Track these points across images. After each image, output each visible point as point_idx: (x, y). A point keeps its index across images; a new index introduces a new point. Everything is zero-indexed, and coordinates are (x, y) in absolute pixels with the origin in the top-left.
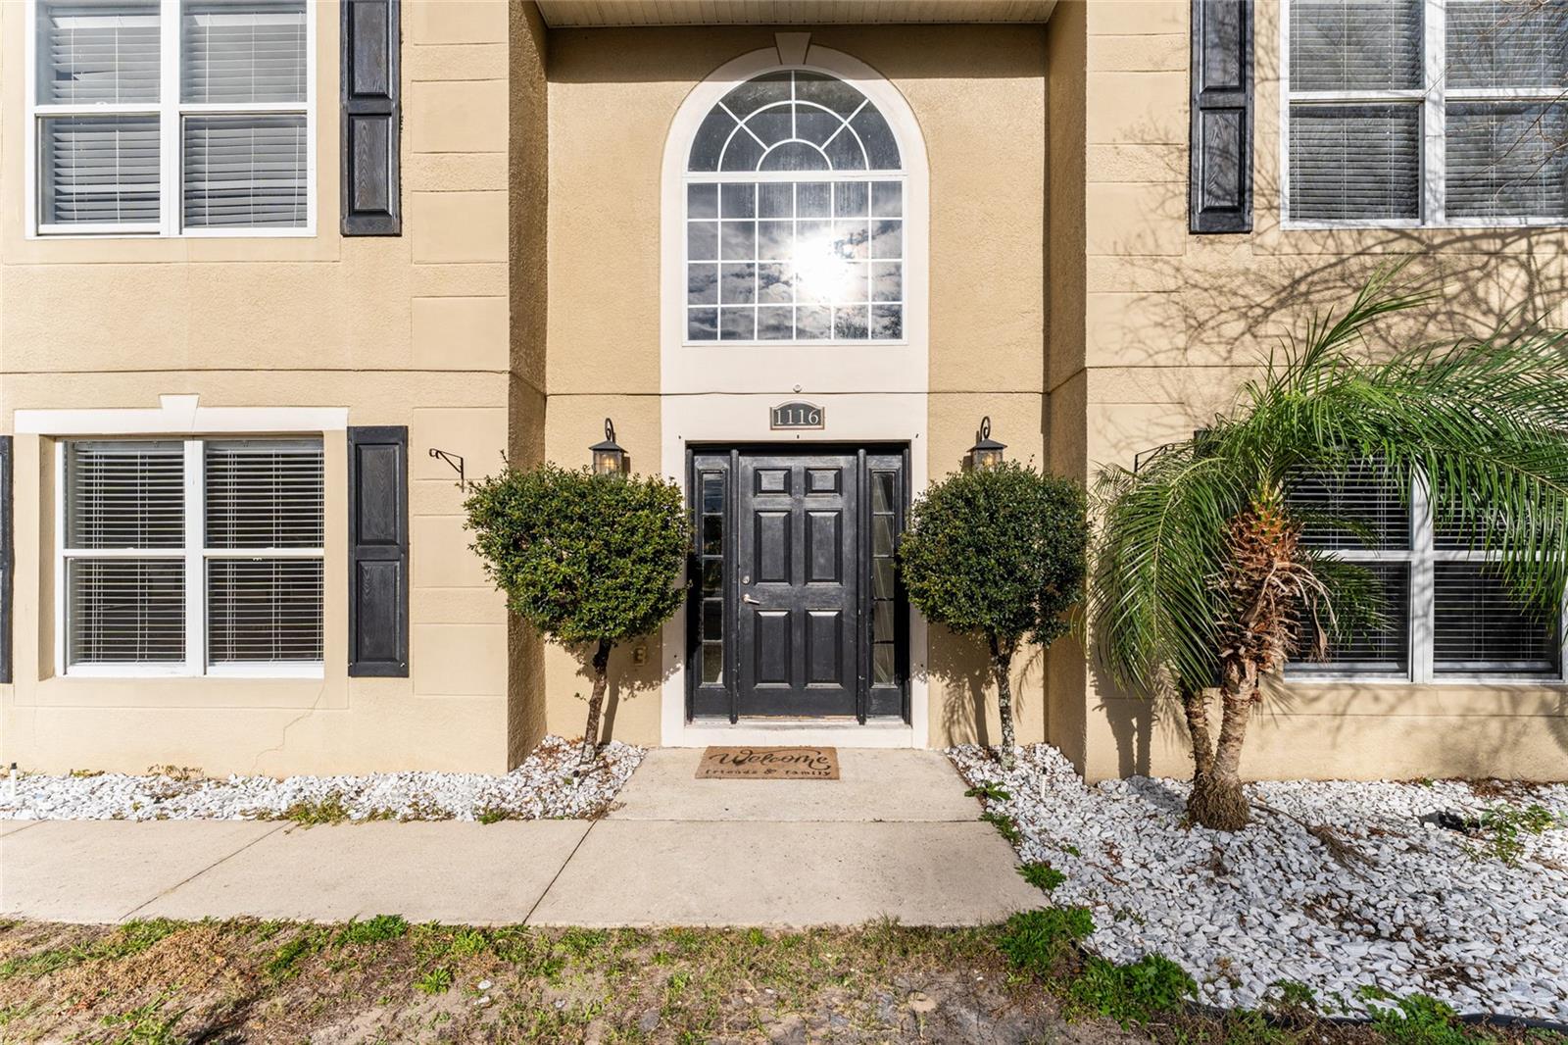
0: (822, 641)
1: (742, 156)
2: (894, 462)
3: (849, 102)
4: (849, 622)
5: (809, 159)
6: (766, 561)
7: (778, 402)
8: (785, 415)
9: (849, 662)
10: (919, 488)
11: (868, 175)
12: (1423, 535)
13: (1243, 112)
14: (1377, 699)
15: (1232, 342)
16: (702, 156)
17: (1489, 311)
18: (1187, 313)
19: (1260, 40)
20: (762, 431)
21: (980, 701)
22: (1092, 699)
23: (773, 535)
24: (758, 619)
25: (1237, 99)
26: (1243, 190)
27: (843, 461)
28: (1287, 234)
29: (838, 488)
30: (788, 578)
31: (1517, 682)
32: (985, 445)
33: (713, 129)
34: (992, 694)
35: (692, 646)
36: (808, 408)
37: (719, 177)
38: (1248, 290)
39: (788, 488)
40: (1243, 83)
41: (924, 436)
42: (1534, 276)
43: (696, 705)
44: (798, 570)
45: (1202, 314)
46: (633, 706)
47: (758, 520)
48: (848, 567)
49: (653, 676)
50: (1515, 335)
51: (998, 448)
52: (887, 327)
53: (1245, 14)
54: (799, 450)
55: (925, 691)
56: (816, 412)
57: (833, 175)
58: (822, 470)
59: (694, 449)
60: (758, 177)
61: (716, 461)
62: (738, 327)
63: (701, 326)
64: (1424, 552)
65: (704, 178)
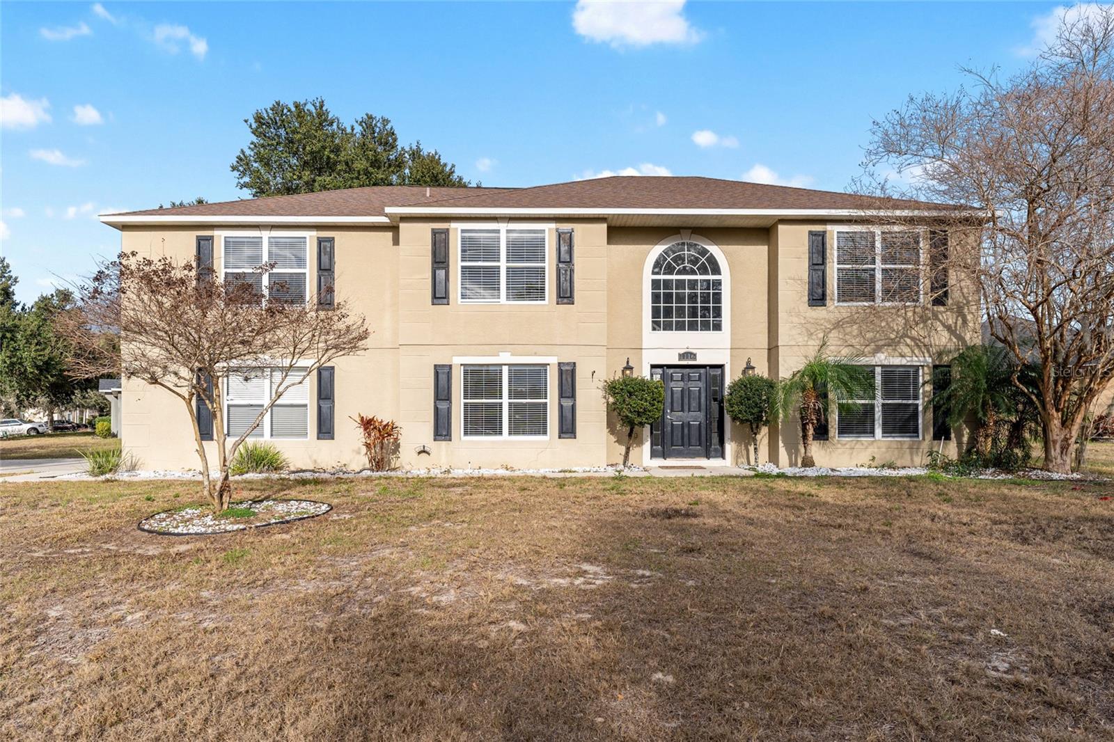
0: (694, 433)
1: (670, 270)
2: (719, 371)
3: (704, 252)
4: (703, 426)
5: (693, 272)
6: (675, 405)
7: (682, 351)
8: (683, 356)
9: (703, 439)
10: (728, 382)
11: (711, 277)
12: (879, 396)
13: (824, 272)
14: (862, 444)
15: (820, 340)
16: (656, 270)
17: (894, 330)
19: (828, 251)
20: (676, 362)
23: (677, 396)
24: (672, 424)
25: (822, 267)
26: (824, 295)
27: (702, 371)
28: (836, 307)
29: (700, 379)
30: (682, 410)
31: (905, 439)
32: (749, 367)
33: (661, 260)
34: (752, 448)
35: (651, 434)
36: (691, 353)
37: (662, 277)
38: (826, 324)
39: (682, 380)
40: (823, 263)
41: (729, 362)
43: (654, 454)
44: (686, 408)
45: (812, 330)
46: (634, 452)
47: (672, 390)
48: (703, 406)
49: (640, 443)
50: (902, 337)
51: (753, 368)
52: (718, 327)
53: (823, 244)
54: (687, 367)
55: (730, 447)
56: (695, 355)
57: (699, 277)
58: (695, 374)
59: (653, 367)
60: (674, 277)
61: (660, 371)
62: (668, 327)
63: (656, 326)
64: (879, 400)
65: (656, 277)
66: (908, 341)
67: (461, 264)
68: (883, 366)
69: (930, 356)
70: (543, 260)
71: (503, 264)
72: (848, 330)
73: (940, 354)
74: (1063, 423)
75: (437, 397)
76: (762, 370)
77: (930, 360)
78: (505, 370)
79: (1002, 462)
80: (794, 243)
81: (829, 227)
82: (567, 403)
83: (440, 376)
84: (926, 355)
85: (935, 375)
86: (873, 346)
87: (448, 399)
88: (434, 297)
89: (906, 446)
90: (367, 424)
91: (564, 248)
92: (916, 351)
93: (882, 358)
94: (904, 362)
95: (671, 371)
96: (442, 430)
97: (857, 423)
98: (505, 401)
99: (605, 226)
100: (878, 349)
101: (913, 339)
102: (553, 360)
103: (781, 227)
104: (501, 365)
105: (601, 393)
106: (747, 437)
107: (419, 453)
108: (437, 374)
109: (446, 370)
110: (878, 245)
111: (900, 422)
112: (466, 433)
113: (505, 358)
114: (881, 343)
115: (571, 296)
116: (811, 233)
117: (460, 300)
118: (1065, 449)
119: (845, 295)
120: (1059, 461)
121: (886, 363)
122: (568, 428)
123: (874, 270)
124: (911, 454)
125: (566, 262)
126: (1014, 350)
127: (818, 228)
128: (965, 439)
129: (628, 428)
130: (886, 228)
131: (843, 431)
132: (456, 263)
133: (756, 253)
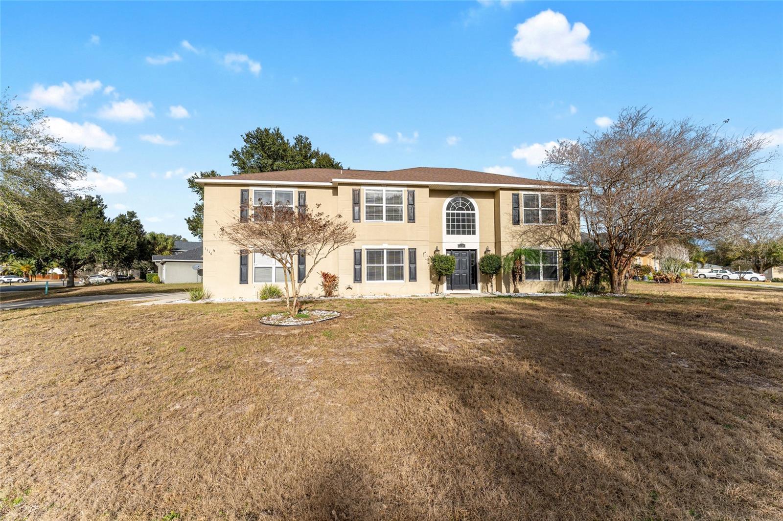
0: (464, 278)
1: (453, 208)
2: (474, 252)
3: (468, 201)
4: (468, 276)
5: (463, 209)
6: (456, 266)
7: (459, 244)
8: (459, 246)
9: (468, 281)
10: (479, 256)
11: (471, 212)
12: (541, 263)
13: (518, 210)
14: (536, 283)
15: (518, 239)
16: (448, 209)
17: (547, 235)
18: (512, 235)
19: (520, 202)
20: (457, 248)
21: (487, 286)
22: (503, 283)
23: (457, 263)
24: (455, 275)
26: (519, 220)
27: (468, 252)
28: (524, 225)
29: (466, 256)
30: (459, 269)
31: (552, 281)
32: (488, 250)
33: (450, 204)
34: (489, 285)
36: (463, 244)
37: (450, 211)
38: (520, 232)
39: (459, 256)
40: (518, 207)
41: (479, 248)
42: (552, 231)
43: (448, 289)
44: (461, 268)
45: (514, 235)
46: (441, 287)
48: (468, 268)
49: (442, 283)
50: (550, 238)
51: (489, 251)
52: (474, 233)
53: (518, 199)
54: (461, 251)
55: (480, 285)
56: (465, 245)
57: (466, 212)
58: (464, 253)
59: (447, 250)
60: (456, 212)
61: (450, 252)
62: (453, 233)
63: (448, 233)
64: (541, 265)
65: (448, 212)
66: (552, 240)
67: (365, 204)
68: (542, 250)
70: (402, 203)
71: (384, 205)
72: (528, 235)
73: (565, 245)
74: (619, 274)
75: (355, 264)
76: (493, 252)
77: (561, 248)
78: (385, 251)
79: (593, 290)
80: (506, 198)
81: (520, 192)
82: (413, 266)
83: (357, 254)
84: (560, 246)
85: (563, 255)
86: (538, 242)
87: (360, 264)
88: (354, 219)
89: (553, 284)
90: (325, 276)
91: (411, 199)
92: (556, 244)
93: (542, 247)
94: (551, 249)
95: (454, 252)
96: (357, 278)
97: (533, 274)
98: (385, 265)
99: (428, 189)
100: (541, 243)
101: (554, 239)
102: (406, 247)
103: (501, 192)
104: (383, 249)
105: (427, 262)
106: (487, 281)
107: (347, 288)
108: (355, 253)
109: (359, 251)
110: (540, 201)
111: (551, 274)
112: (367, 280)
113: (385, 246)
114: (541, 241)
115: (414, 219)
116: (513, 194)
117: (365, 220)
118: (619, 284)
119: (527, 221)
120: (617, 289)
121: (544, 249)
122: (413, 277)
123: (538, 210)
124: (555, 287)
125: (412, 205)
126: (598, 244)
127: (516, 192)
128: (576, 281)
129: (438, 277)
130: (543, 193)
131: (527, 278)
132: (364, 204)
133: (489, 203)
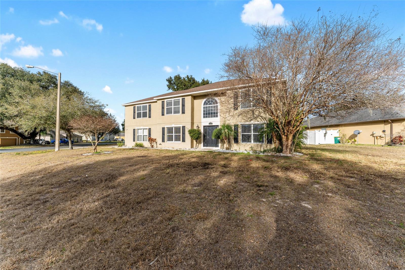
1: (207, 104)
2: (218, 127)
3: (214, 99)
4: (215, 140)
5: (211, 104)
6: (209, 135)
8: (210, 123)
9: (215, 143)
11: (216, 105)
12: (252, 132)
14: (247, 144)
15: (237, 118)
16: (204, 104)
17: (256, 115)
18: (233, 116)
19: (239, 96)
20: (209, 125)
23: (210, 133)
24: (209, 139)
25: (237, 100)
26: (238, 107)
27: (214, 127)
28: (241, 110)
31: (259, 143)
33: (205, 102)
35: (204, 141)
37: (205, 106)
38: (238, 114)
41: (220, 124)
42: (259, 112)
43: (204, 146)
45: (235, 116)
46: (200, 145)
49: (201, 143)
50: (258, 116)
52: (217, 116)
53: (237, 95)
54: (211, 126)
55: (220, 145)
56: (212, 123)
57: (213, 105)
58: (212, 128)
59: (204, 126)
60: (208, 106)
61: (206, 127)
62: (206, 117)
63: (204, 117)
64: (252, 133)
65: (204, 106)
66: (260, 117)
69: (266, 121)
70: (180, 105)
71: (173, 107)
72: (243, 115)
73: (269, 120)
75: (163, 134)
77: (266, 122)
78: (174, 128)
81: (239, 90)
82: (184, 135)
83: (163, 130)
84: (265, 121)
85: (268, 126)
86: (250, 119)
88: (162, 114)
89: (259, 145)
90: (150, 139)
91: (183, 102)
92: (262, 120)
93: (252, 122)
94: (259, 123)
95: (208, 127)
96: (163, 141)
97: (246, 139)
98: (174, 134)
99: (191, 96)
100: (251, 120)
102: (182, 126)
103: (227, 92)
105: (189, 131)
106: (222, 143)
107: (160, 144)
109: (164, 128)
111: (258, 139)
112: (167, 141)
113: (174, 125)
114: (252, 118)
115: (184, 112)
116: (234, 92)
117: (166, 115)
118: (287, 147)
119: (243, 107)
121: (254, 123)
122: (184, 140)
125: (183, 105)
127: (236, 91)
131: (243, 141)
132: (166, 107)
